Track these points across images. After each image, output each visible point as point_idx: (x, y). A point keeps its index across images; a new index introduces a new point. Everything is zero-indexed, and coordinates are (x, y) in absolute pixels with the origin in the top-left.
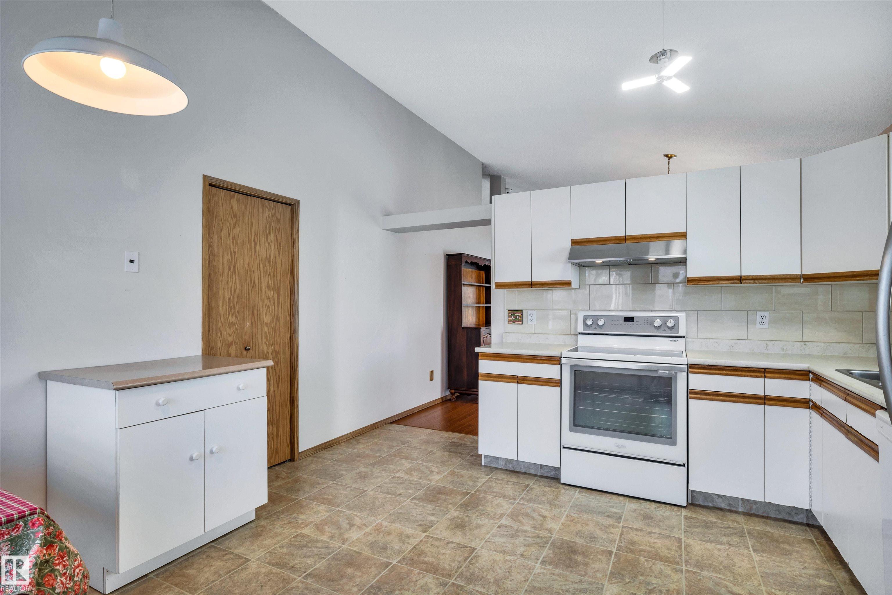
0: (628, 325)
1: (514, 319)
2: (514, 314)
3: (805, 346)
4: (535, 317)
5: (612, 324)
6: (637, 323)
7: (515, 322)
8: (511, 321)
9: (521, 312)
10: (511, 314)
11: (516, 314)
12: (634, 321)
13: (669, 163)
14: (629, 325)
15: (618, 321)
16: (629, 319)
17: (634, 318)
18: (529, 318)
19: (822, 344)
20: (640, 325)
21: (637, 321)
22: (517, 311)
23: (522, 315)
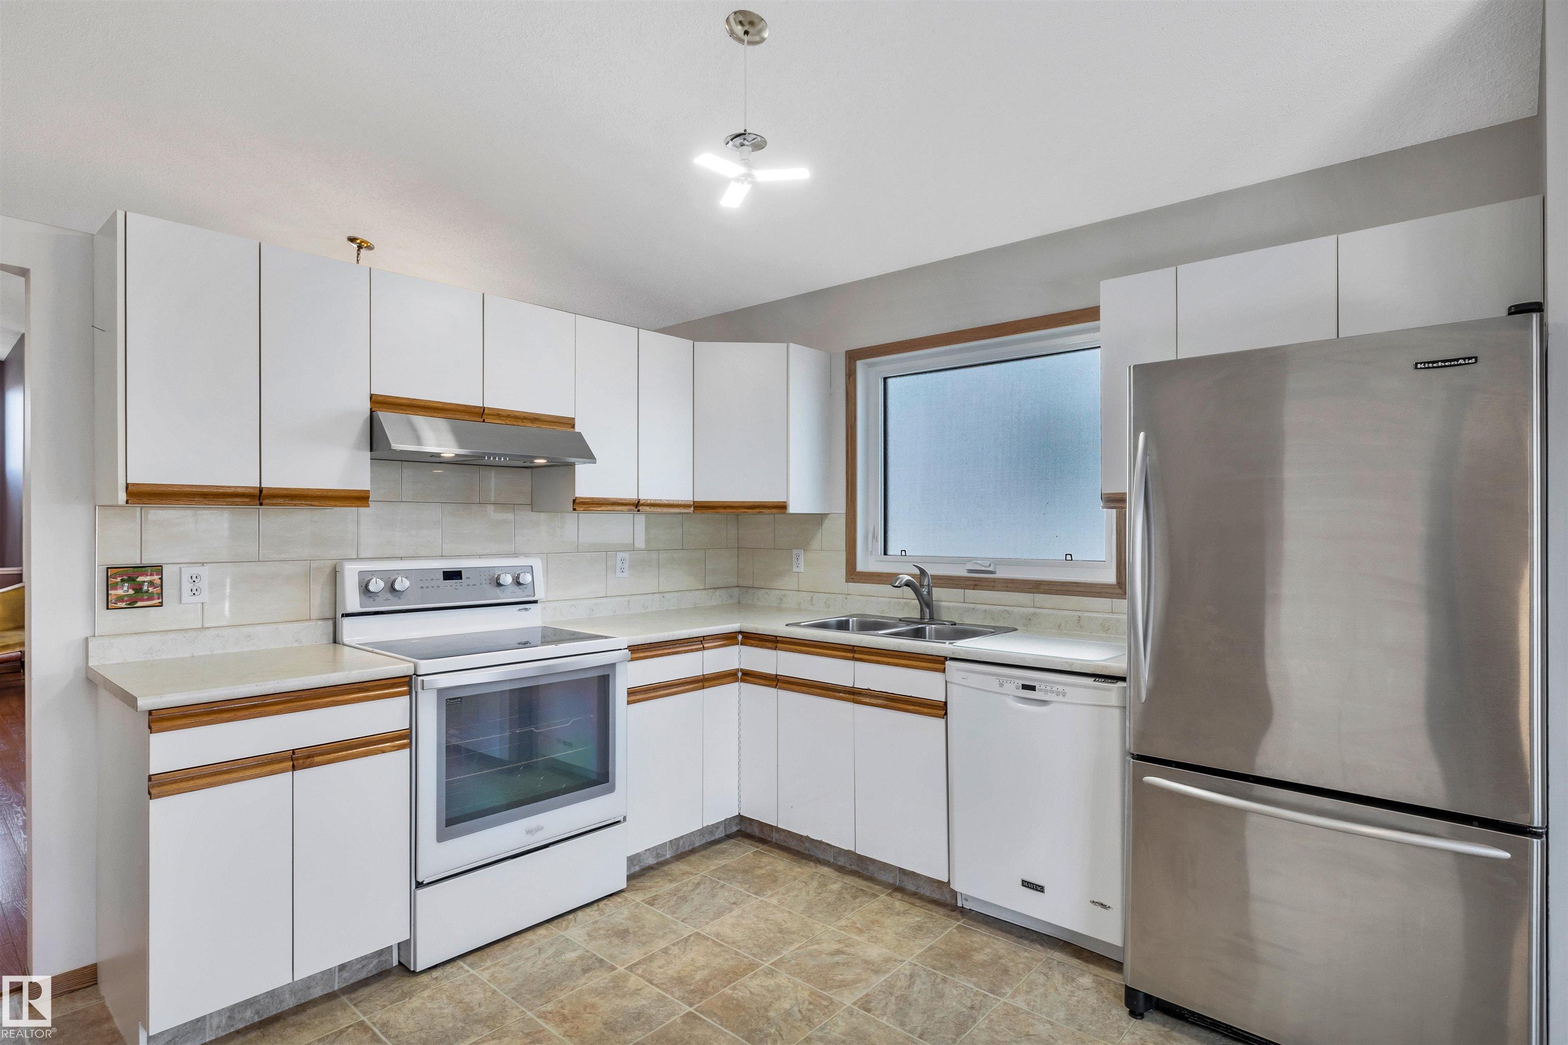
0: (451, 586)
1: (131, 592)
2: (131, 579)
3: (663, 599)
4: (204, 584)
5: (422, 587)
6: (468, 581)
7: (136, 602)
8: (120, 599)
9: (158, 569)
10: (119, 579)
11: (140, 579)
12: (461, 579)
13: (358, 254)
14: (454, 586)
15: (432, 580)
16: (452, 575)
17: (461, 571)
18: (187, 585)
19: (676, 594)
20: (474, 585)
21: (467, 578)
22: (141, 569)
23: (161, 579)
